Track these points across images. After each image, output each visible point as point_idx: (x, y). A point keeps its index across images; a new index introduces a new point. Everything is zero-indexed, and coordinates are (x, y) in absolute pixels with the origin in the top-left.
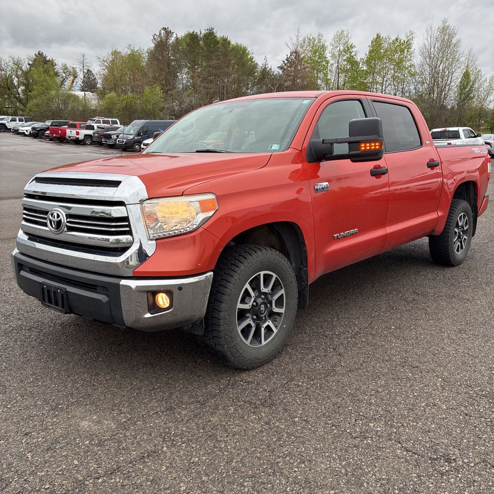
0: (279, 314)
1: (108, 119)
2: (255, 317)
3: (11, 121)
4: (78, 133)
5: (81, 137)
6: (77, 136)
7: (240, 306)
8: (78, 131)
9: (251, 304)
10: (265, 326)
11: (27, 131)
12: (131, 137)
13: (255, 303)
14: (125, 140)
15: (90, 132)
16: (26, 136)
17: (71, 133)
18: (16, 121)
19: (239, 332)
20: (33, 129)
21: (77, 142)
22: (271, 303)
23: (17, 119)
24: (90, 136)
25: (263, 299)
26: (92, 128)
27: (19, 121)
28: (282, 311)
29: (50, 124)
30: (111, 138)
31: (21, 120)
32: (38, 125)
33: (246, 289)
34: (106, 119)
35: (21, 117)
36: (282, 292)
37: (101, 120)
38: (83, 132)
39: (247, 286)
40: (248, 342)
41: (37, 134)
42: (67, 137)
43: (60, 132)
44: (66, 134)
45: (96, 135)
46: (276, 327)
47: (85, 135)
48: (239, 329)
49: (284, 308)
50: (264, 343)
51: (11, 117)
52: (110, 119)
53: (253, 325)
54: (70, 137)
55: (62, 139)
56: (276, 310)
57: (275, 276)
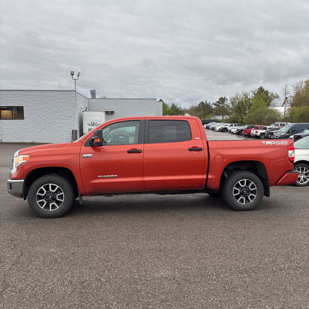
1: (284, 123)
2: (47, 200)
3: (230, 126)
4: (257, 132)
5: (258, 134)
6: (256, 134)
7: (38, 194)
8: (256, 131)
9: (44, 194)
10: (52, 204)
11: (235, 131)
12: (284, 134)
14: (279, 136)
15: (264, 131)
16: (235, 134)
17: (253, 132)
18: (233, 126)
20: (238, 130)
21: (257, 137)
23: (234, 125)
24: (264, 133)
25: (51, 194)
26: (265, 129)
27: (234, 126)
28: (62, 201)
29: (246, 127)
30: (273, 134)
31: (235, 126)
32: (240, 128)
33: (42, 189)
34: (282, 123)
35: (235, 124)
36: (63, 193)
37: (279, 124)
38: (260, 132)
40: (42, 208)
41: (239, 133)
42: (251, 134)
43: (248, 131)
44: (251, 132)
45: (267, 133)
46: (58, 206)
47: (261, 133)
48: (38, 202)
50: (51, 210)
51: (230, 124)
53: (45, 202)
54: (252, 134)
55: (249, 136)
56: (58, 199)
57: (58, 186)
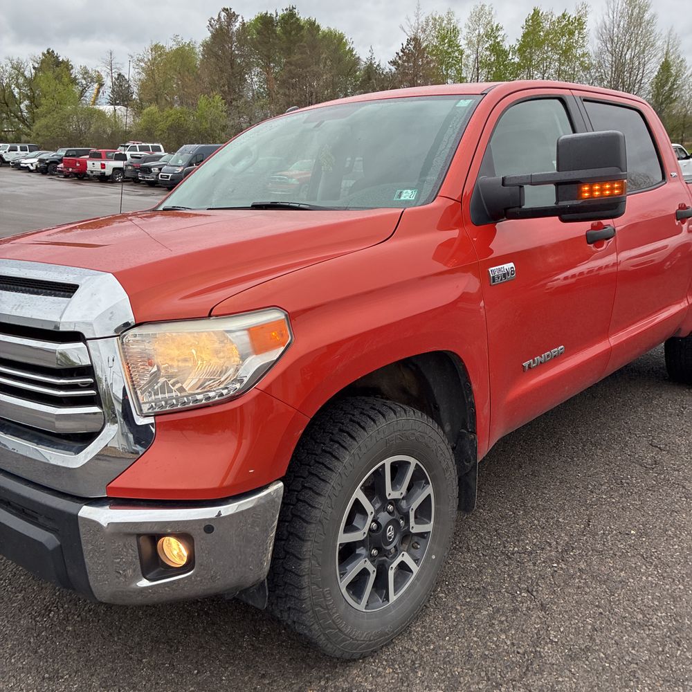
0: (423, 535)
2: (374, 552)
3: (9, 151)
4: (103, 166)
5: (108, 171)
6: (103, 170)
7: (344, 538)
8: (103, 162)
9: (366, 529)
10: (395, 564)
11: (32, 164)
12: (180, 170)
13: (374, 525)
14: (170, 175)
15: (120, 164)
16: (31, 171)
17: (93, 166)
18: (16, 150)
19: (344, 590)
20: (41, 161)
21: (103, 179)
22: (406, 517)
23: (19, 147)
24: (120, 169)
25: (390, 513)
26: (123, 157)
27: (21, 150)
28: (428, 527)
29: (64, 154)
30: (151, 172)
31: (23, 149)
32: (48, 155)
33: (357, 501)
35: (23, 145)
36: (429, 490)
37: (137, 145)
38: (112, 164)
39: (359, 494)
40: (361, 606)
41: (46, 169)
42: (89, 173)
43: (78, 165)
44: (87, 167)
45: (130, 168)
46: (416, 561)
47: (114, 169)
48: (343, 584)
49: (432, 522)
50: (393, 598)
51: (9, 145)
52: (150, 145)
53: (372, 569)
54: (92, 172)
55: (81, 176)
56: (416, 528)
57: (413, 462)
